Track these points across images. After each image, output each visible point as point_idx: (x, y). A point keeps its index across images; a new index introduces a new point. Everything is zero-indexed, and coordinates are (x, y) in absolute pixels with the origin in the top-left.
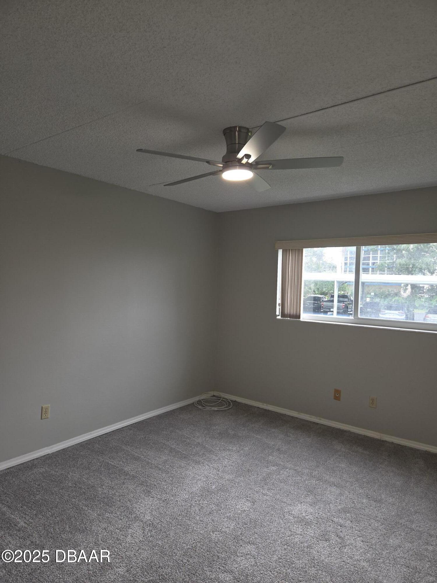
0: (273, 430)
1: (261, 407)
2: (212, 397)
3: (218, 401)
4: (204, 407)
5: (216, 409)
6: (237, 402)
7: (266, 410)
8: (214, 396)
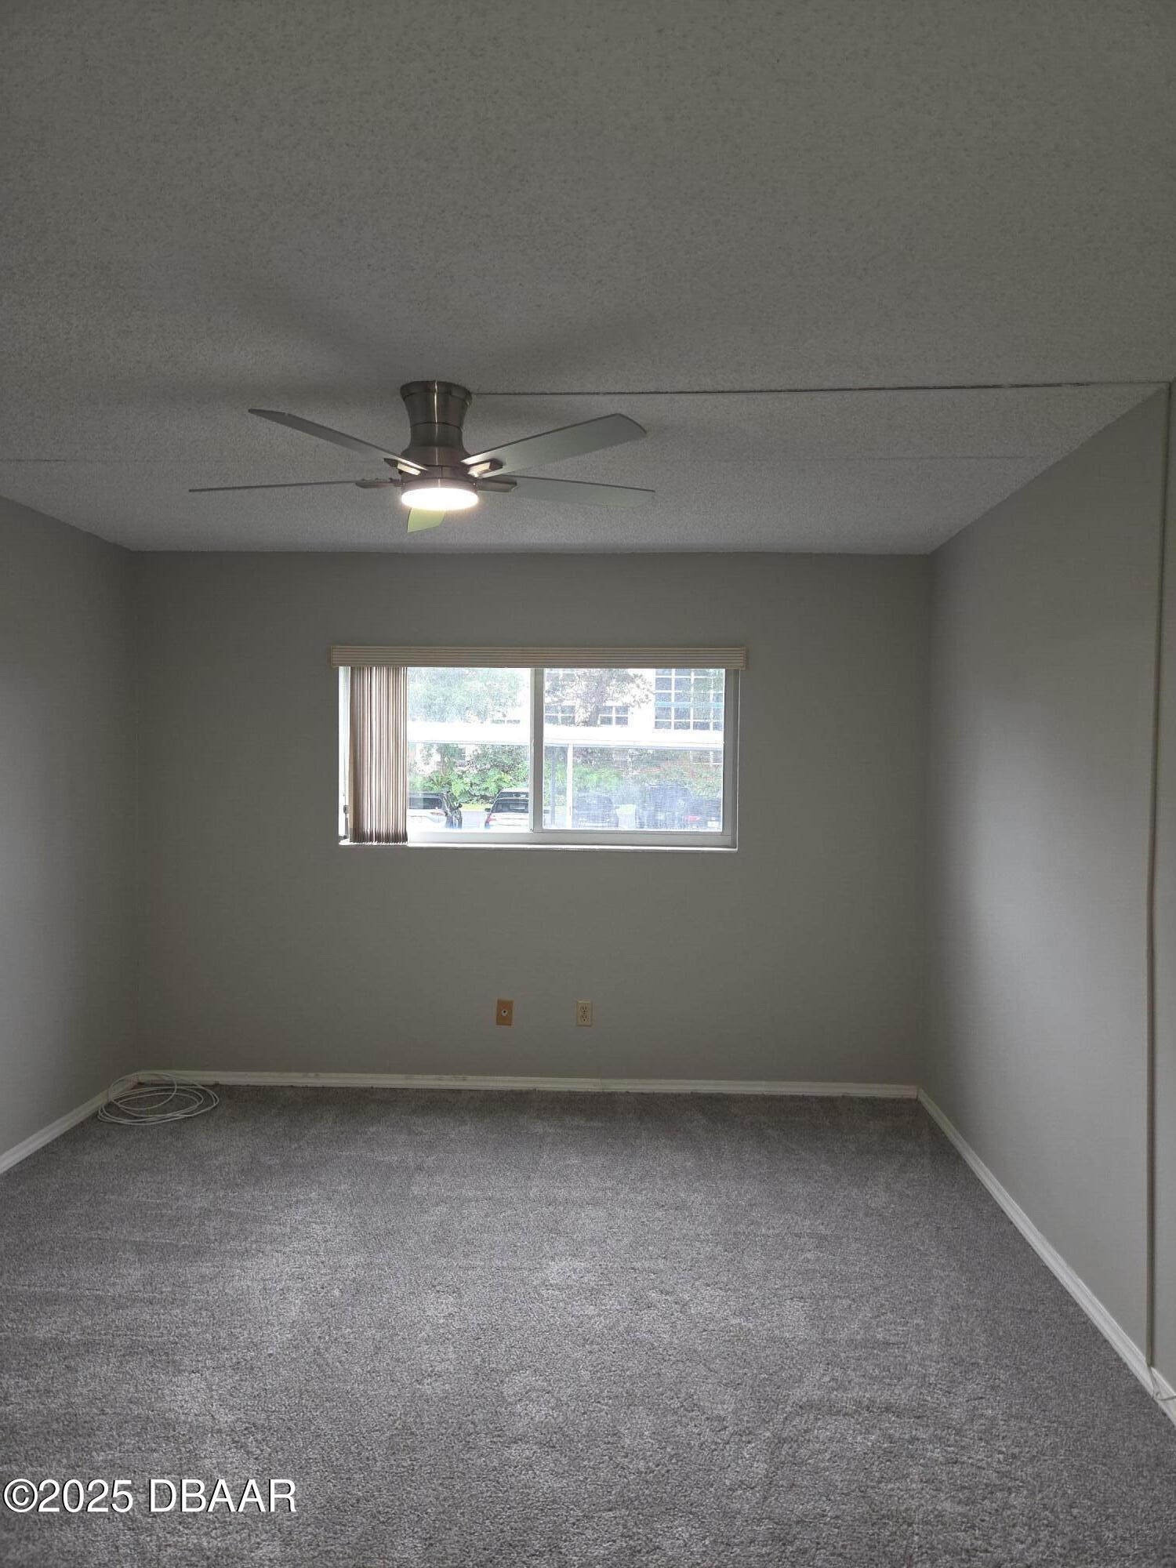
0: (373, 1129)
1: (298, 1085)
2: (135, 1088)
3: (164, 1095)
4: (136, 1118)
5: (179, 1115)
6: (221, 1085)
7: (316, 1089)
8: (140, 1084)
